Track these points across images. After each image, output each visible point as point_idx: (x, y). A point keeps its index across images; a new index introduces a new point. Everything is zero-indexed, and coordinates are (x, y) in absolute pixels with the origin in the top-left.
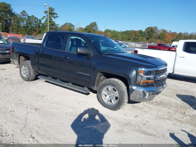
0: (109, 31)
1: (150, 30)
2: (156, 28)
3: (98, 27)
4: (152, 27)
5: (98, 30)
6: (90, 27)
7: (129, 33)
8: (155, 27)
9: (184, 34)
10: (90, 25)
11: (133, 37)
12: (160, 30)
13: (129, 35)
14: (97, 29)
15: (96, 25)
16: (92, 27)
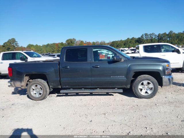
0: (32, 46)
1: (70, 41)
2: (74, 40)
3: (18, 43)
4: (71, 39)
5: (19, 46)
6: (8, 44)
7: (52, 46)
8: (74, 38)
9: (96, 42)
10: (8, 41)
11: (56, 49)
12: (78, 41)
13: (53, 48)
14: (17, 45)
15: (15, 41)
16: (10, 43)
